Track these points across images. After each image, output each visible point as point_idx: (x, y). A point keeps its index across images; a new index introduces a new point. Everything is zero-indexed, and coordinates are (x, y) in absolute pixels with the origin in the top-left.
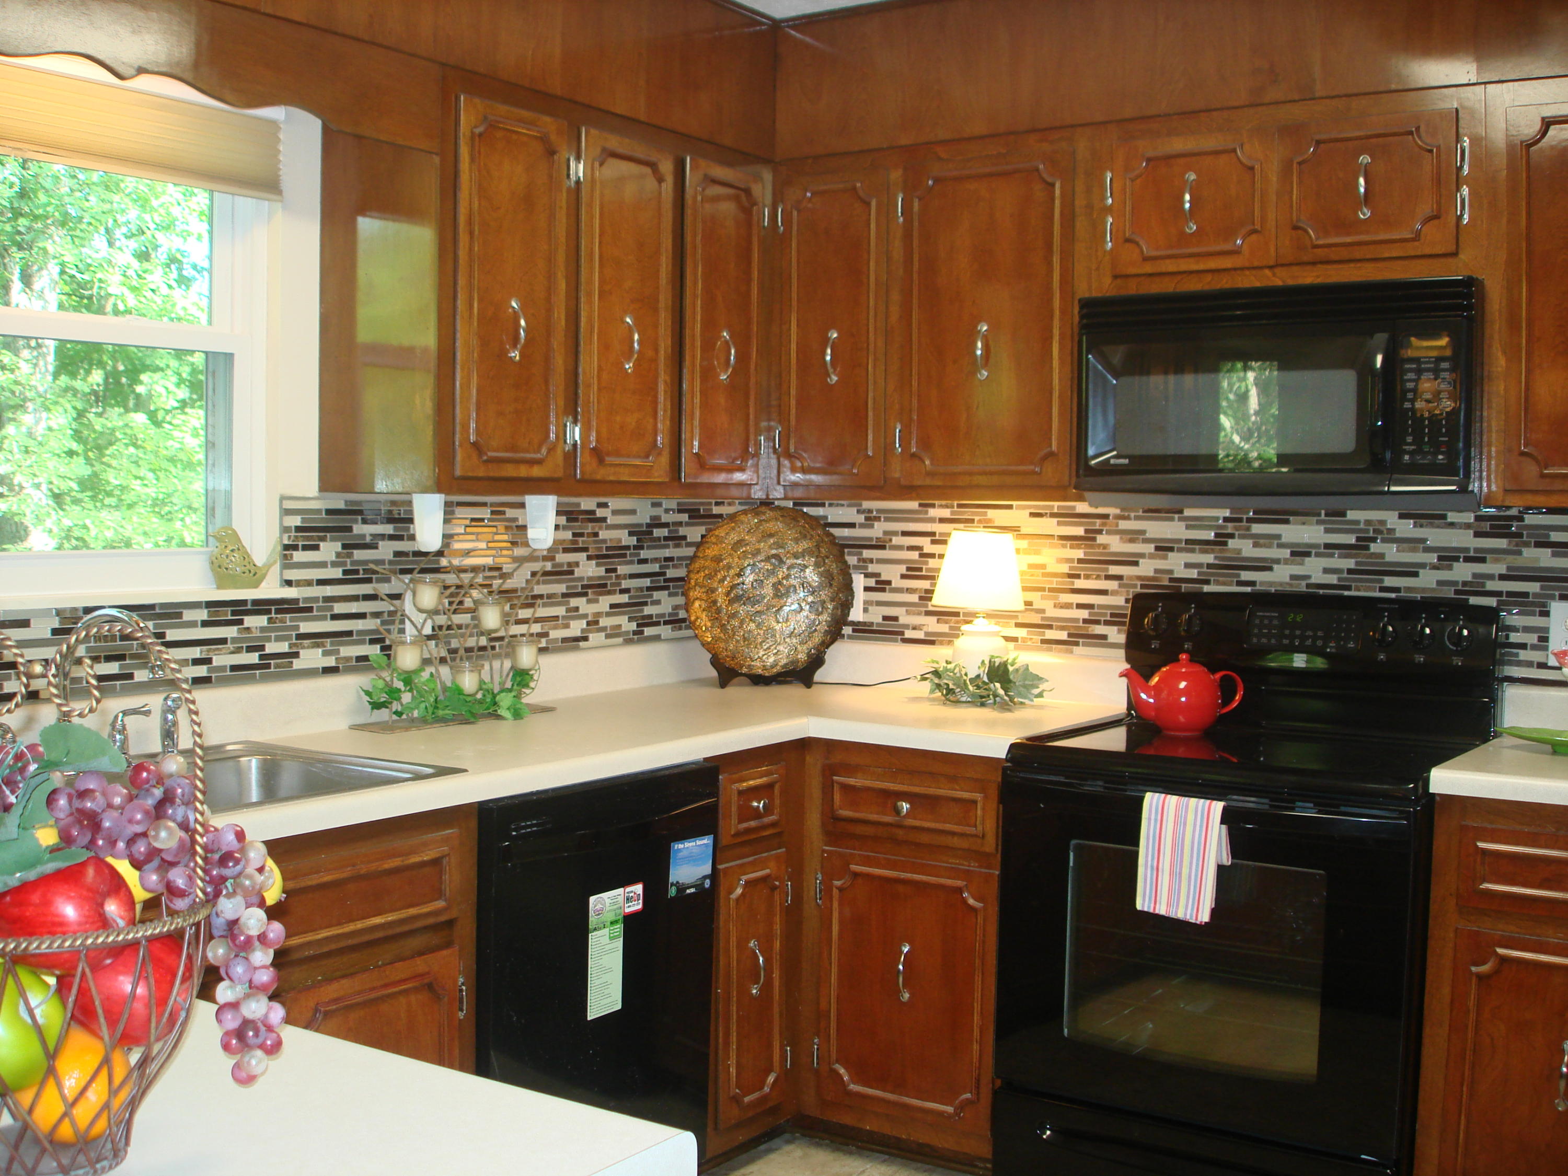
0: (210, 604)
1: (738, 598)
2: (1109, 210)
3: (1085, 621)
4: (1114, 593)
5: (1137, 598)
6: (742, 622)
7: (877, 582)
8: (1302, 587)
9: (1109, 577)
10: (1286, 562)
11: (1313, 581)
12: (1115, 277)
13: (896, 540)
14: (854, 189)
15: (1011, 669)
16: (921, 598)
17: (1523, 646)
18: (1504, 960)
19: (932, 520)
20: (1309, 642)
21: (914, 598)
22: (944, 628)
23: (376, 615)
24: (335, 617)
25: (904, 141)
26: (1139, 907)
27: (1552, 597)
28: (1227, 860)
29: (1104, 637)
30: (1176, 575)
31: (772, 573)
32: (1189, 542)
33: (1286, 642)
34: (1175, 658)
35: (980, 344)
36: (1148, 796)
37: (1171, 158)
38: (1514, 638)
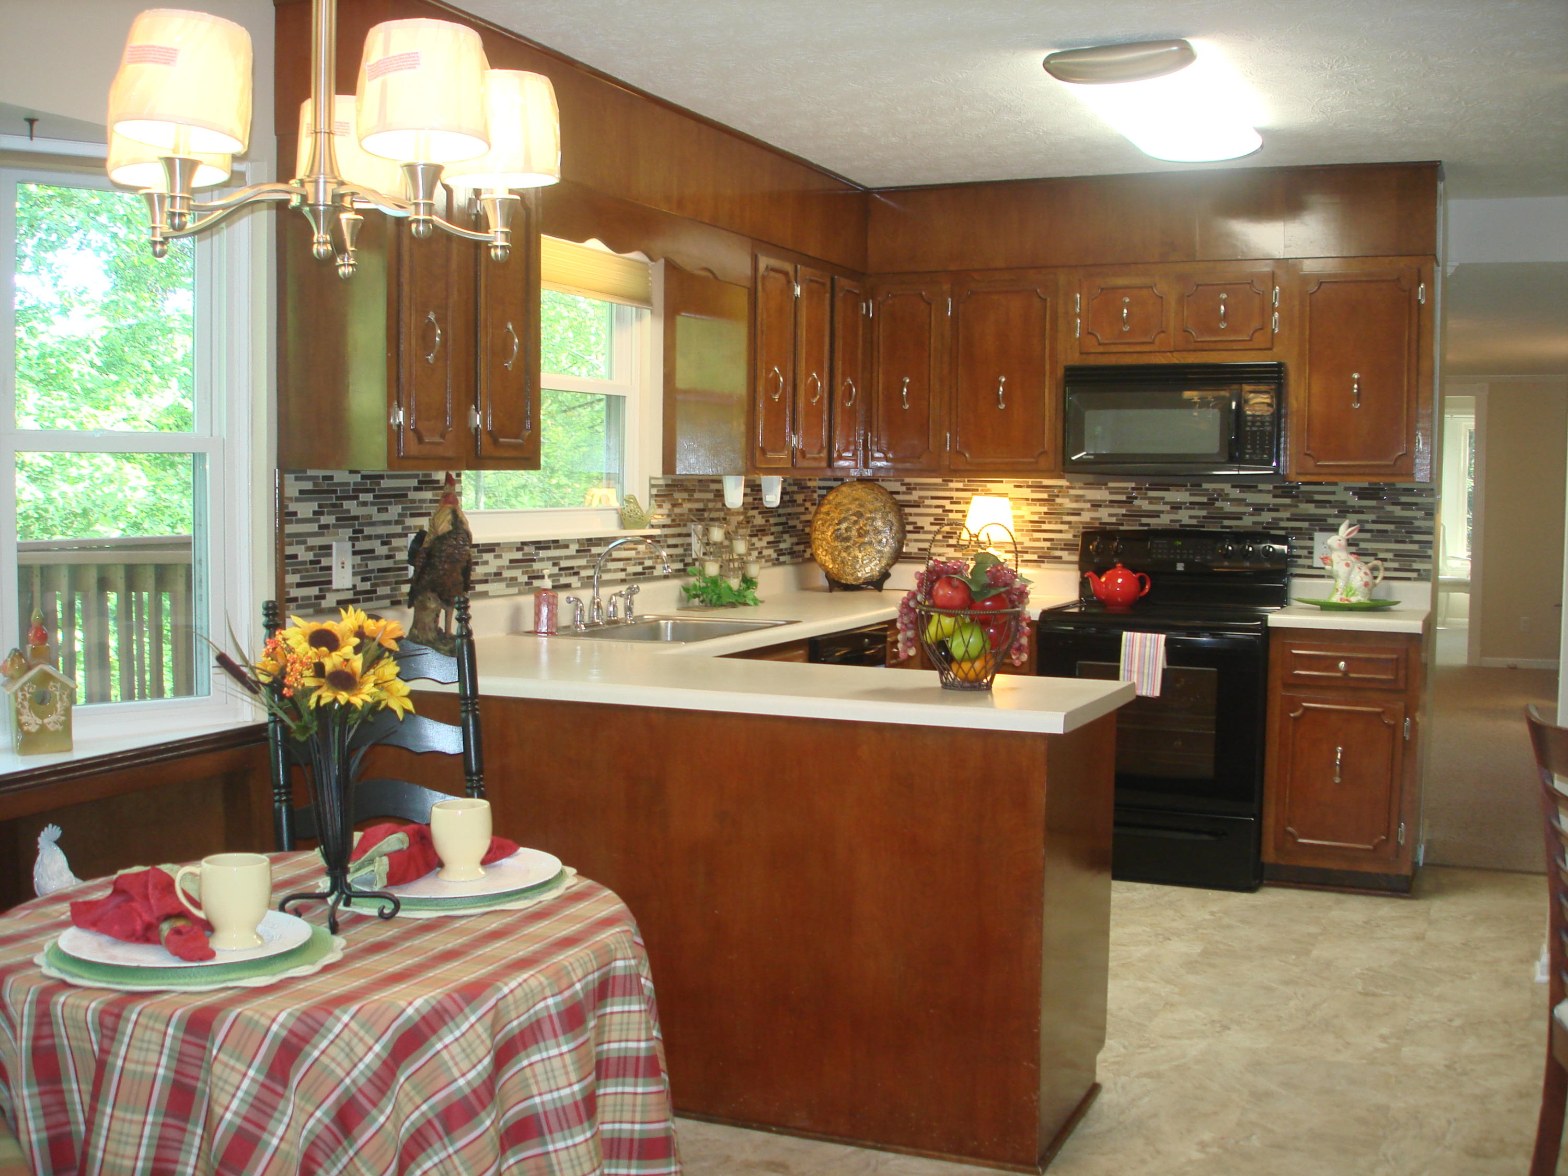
1: (837, 538)
2: (1079, 316)
3: (1048, 548)
4: (1066, 532)
5: (1085, 535)
6: (840, 552)
7: (915, 528)
8: (1177, 526)
9: (1062, 523)
10: (1168, 512)
11: (1183, 523)
12: (1081, 353)
13: (927, 502)
14: (921, 294)
16: (944, 537)
17: (1299, 557)
18: (1307, 709)
19: (951, 490)
20: (1185, 557)
21: (939, 537)
24: (669, 546)
25: (952, 267)
27: (1315, 530)
28: (1166, 667)
29: (1060, 558)
30: (1103, 521)
31: (855, 522)
32: (1111, 501)
33: (1172, 556)
34: (1113, 566)
35: (1001, 389)
36: (1125, 633)
37: (1115, 288)
38: (1295, 552)
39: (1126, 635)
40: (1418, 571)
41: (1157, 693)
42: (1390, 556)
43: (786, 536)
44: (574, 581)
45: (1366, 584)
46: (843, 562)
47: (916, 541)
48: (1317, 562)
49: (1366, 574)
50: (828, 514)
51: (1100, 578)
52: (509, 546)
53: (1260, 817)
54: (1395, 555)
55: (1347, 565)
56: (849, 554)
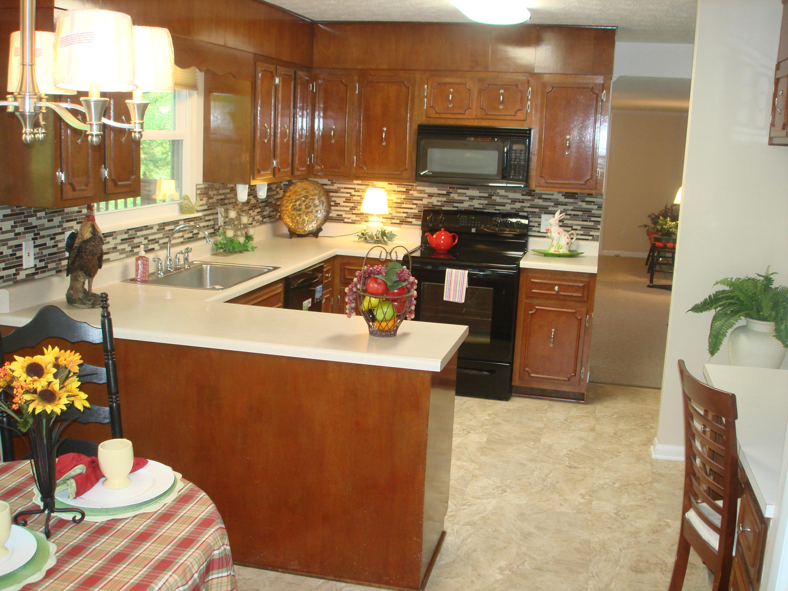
0: (184, 220)
1: (294, 209)
2: (426, 97)
3: (405, 217)
4: (415, 209)
5: (425, 211)
6: (296, 217)
7: (335, 204)
8: (472, 208)
9: (413, 204)
10: (468, 201)
11: (475, 207)
12: (427, 117)
13: (342, 190)
14: (342, 81)
15: (386, 232)
16: (350, 209)
17: (534, 226)
18: (537, 309)
19: (355, 184)
20: (476, 225)
21: (348, 209)
22: (358, 219)
23: (213, 219)
24: (206, 221)
25: (359, 67)
26: (444, 299)
27: (542, 213)
28: (468, 287)
29: (411, 222)
30: (434, 204)
31: (304, 201)
32: (438, 194)
33: (469, 225)
34: (439, 230)
35: (384, 134)
36: (447, 269)
37: (445, 84)
38: (531, 224)
39: (448, 271)
40: (593, 236)
41: (463, 301)
42: (579, 228)
43: (267, 208)
44: (156, 246)
45: (568, 244)
46: (297, 222)
47: (335, 210)
48: (543, 229)
49: (568, 238)
50: (289, 197)
51: (433, 235)
52: (121, 232)
53: (512, 363)
54: (582, 228)
55: (559, 233)
56: (300, 218)
